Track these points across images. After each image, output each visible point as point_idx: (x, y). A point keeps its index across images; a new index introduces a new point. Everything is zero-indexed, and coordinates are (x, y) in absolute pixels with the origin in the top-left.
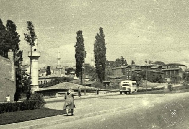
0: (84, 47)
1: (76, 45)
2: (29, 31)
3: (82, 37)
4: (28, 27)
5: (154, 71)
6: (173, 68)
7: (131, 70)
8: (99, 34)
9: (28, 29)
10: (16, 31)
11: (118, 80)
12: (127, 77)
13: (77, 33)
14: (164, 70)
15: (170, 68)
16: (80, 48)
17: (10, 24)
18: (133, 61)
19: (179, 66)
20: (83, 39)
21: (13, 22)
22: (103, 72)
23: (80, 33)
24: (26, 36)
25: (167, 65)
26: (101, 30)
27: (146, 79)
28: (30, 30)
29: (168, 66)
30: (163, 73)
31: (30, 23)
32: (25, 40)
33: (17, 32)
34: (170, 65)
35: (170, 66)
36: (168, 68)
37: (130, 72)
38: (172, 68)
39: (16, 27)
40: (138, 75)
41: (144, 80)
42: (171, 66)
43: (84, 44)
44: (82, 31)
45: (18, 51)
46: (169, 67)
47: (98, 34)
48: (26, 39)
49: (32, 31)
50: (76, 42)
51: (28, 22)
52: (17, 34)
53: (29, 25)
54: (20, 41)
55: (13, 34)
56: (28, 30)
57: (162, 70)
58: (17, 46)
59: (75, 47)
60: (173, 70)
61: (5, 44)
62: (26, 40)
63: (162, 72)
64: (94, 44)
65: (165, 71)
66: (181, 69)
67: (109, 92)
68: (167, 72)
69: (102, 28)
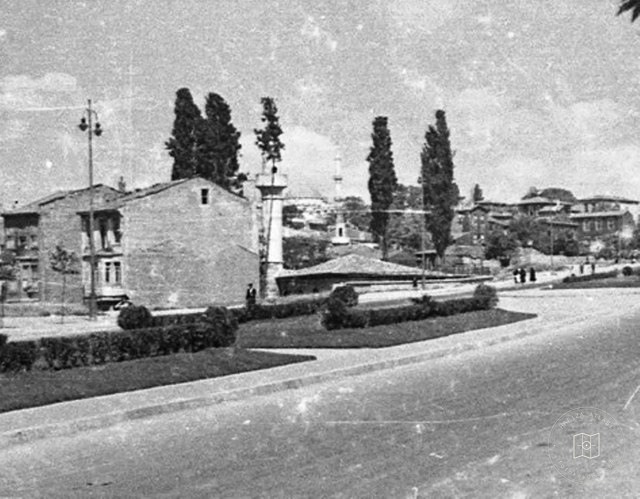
0: (392, 159)
1: (372, 155)
2: (267, 123)
3: (388, 134)
4: (265, 114)
5: (549, 219)
6: (602, 209)
7: (486, 218)
8: (436, 128)
9: (264, 117)
10: (231, 122)
11: (461, 249)
12: (475, 237)
13: (374, 124)
14: (578, 215)
15: (594, 211)
16: (382, 162)
17: (215, 103)
18: (477, 186)
19: (623, 207)
20: (389, 139)
21: (222, 99)
22: (446, 227)
23: (380, 124)
24: (260, 136)
25: (586, 202)
26: (440, 115)
27: (530, 243)
28: (269, 120)
29: (586, 205)
30: (575, 227)
31: (268, 103)
32: (256, 147)
33: (231, 125)
34: (593, 202)
35: (594, 204)
36: (587, 211)
37: (483, 222)
38: (600, 210)
39: (229, 112)
40: (505, 233)
41: (525, 246)
42: (597, 205)
43: (391, 154)
44: (386, 119)
45: (236, 173)
46: (590, 207)
47: (431, 128)
48: (260, 143)
49: (275, 123)
50: (372, 149)
51: (263, 99)
52: (231, 129)
53: (266, 108)
54: (240, 147)
55: (224, 128)
56: (263, 120)
57: (572, 215)
58: (234, 161)
59: (368, 160)
60: (604, 219)
61: (203, 154)
62: (260, 146)
63: (571, 223)
64: (422, 155)
65: (580, 220)
66: (628, 214)
67: (465, 282)
68: (587, 222)
69: (444, 113)
